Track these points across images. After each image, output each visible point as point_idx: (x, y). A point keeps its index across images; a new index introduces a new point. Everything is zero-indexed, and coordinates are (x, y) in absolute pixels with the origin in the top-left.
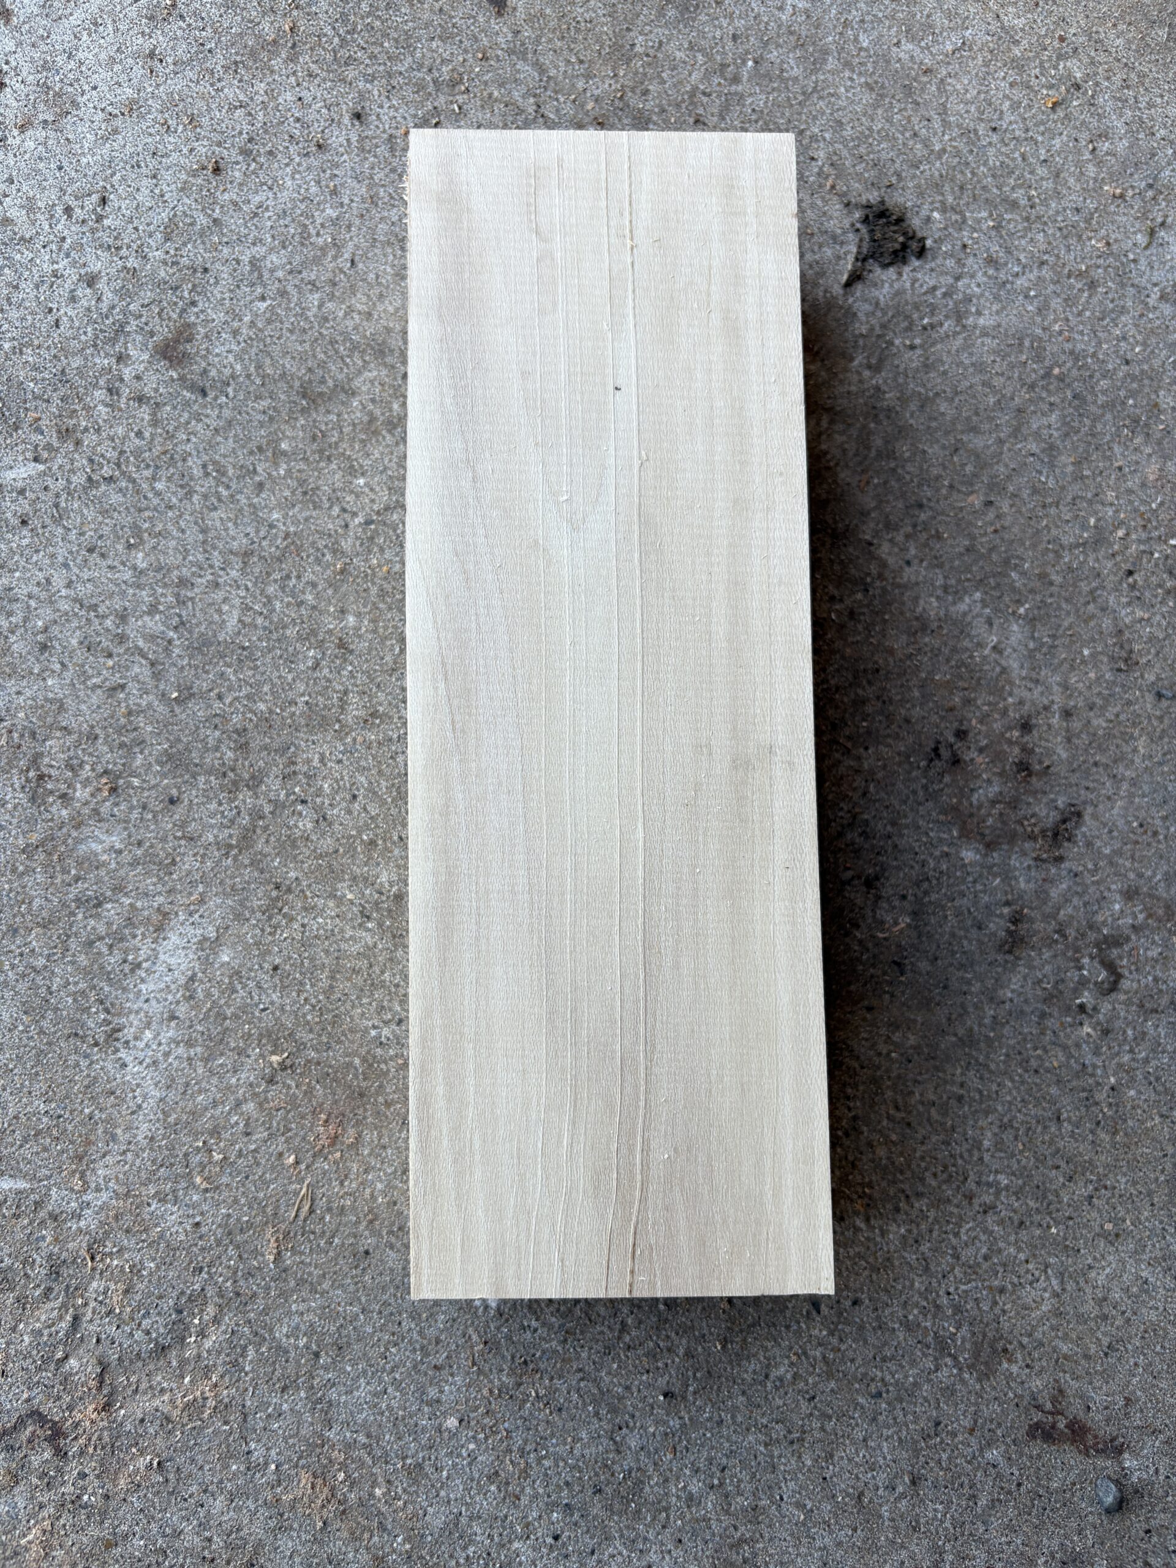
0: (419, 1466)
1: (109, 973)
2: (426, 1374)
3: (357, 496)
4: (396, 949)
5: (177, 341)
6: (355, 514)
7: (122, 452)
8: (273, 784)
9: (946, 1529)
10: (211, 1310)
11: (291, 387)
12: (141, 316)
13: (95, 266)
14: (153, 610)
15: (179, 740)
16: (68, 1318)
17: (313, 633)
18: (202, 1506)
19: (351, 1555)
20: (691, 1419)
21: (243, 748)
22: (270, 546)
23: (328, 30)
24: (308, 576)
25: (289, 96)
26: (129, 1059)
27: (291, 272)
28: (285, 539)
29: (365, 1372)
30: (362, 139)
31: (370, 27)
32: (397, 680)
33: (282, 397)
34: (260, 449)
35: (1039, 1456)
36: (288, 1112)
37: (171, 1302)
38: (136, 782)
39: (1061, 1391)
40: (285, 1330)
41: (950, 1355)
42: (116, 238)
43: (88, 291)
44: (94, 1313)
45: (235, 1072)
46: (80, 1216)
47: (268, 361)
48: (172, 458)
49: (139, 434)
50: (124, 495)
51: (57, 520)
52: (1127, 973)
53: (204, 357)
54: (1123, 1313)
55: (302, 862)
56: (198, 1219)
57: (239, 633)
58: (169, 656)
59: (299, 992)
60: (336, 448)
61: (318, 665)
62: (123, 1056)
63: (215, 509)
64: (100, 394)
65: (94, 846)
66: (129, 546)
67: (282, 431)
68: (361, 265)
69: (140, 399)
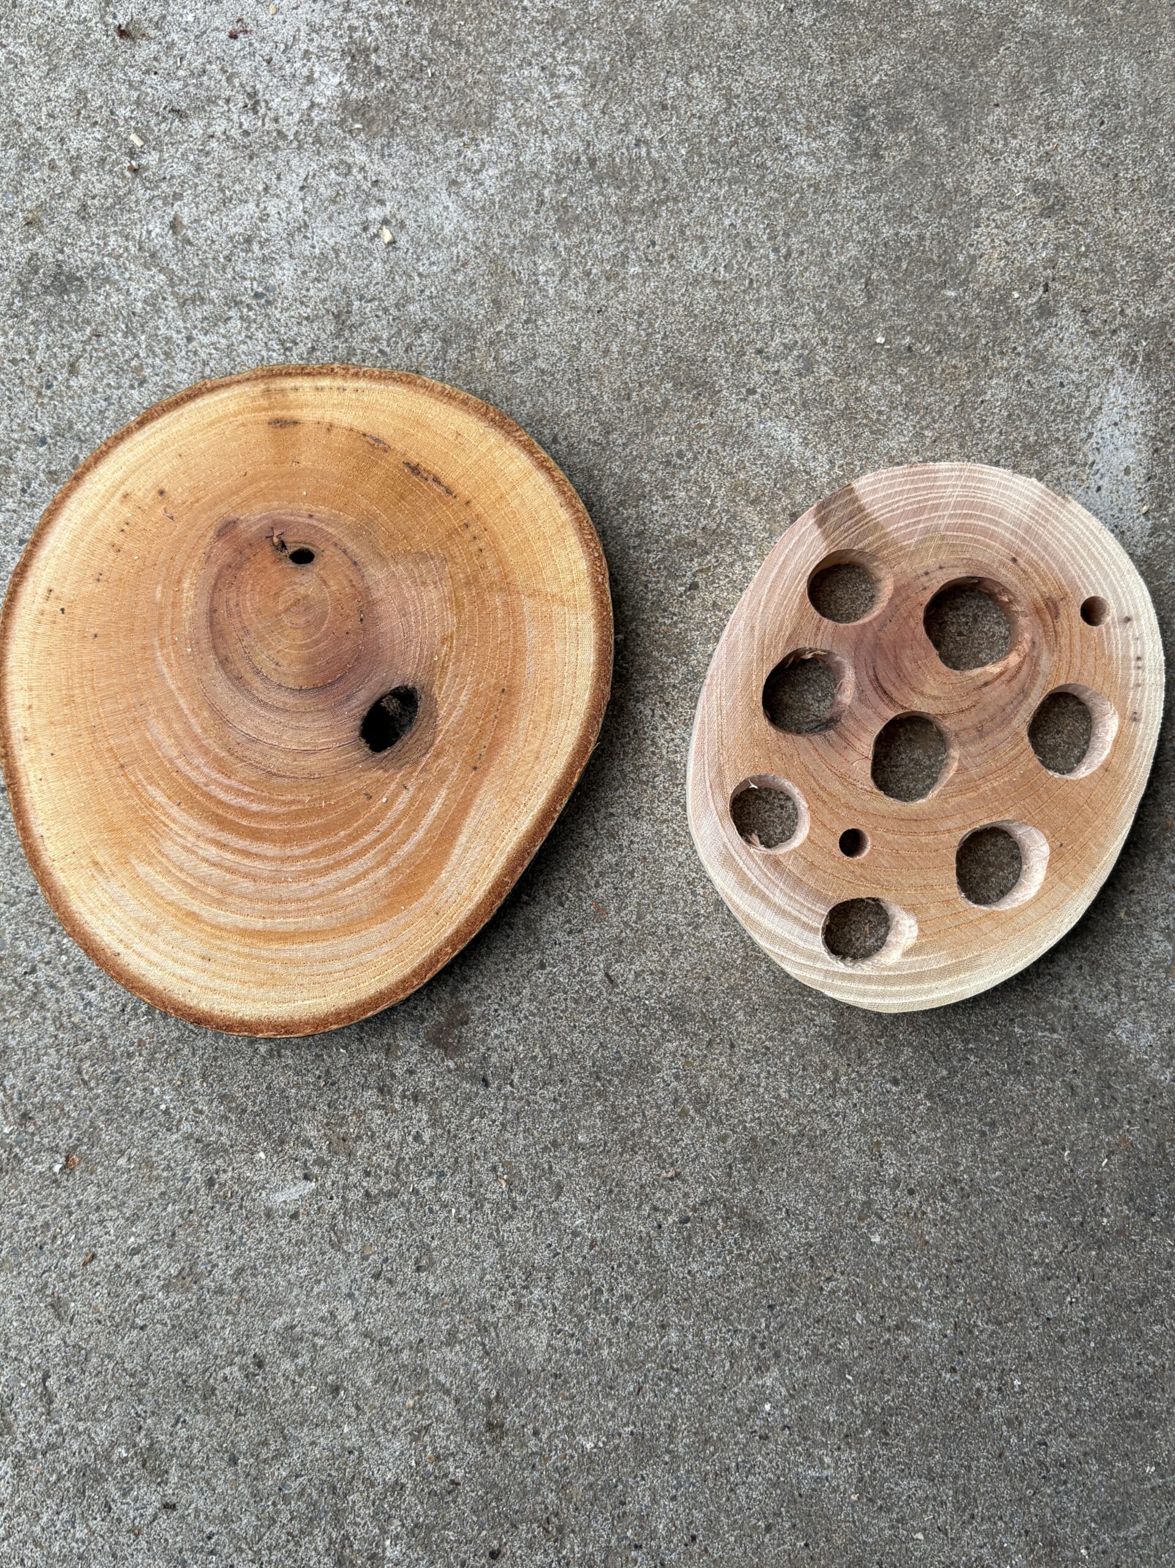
3: (668, 1190)
5: (450, 1026)
6: (667, 1212)
7: (400, 1161)
8: (602, 1528)
11: (583, 1067)
14: (451, 1339)
17: (633, 1353)
21: (564, 1489)
22: (576, 1256)
24: (621, 1288)
27: (570, 932)
28: (592, 1247)
33: (575, 1081)
34: (554, 1144)
38: (451, 1535)
47: (554, 1039)
48: (456, 1161)
49: (418, 1138)
50: (407, 1210)
51: (336, 1246)
57: (550, 1359)
58: (475, 1390)
60: (641, 1136)
61: (640, 1389)
63: (511, 1217)
64: (370, 1095)
66: (419, 1268)
67: (578, 1121)
68: (649, 917)
69: (415, 1099)
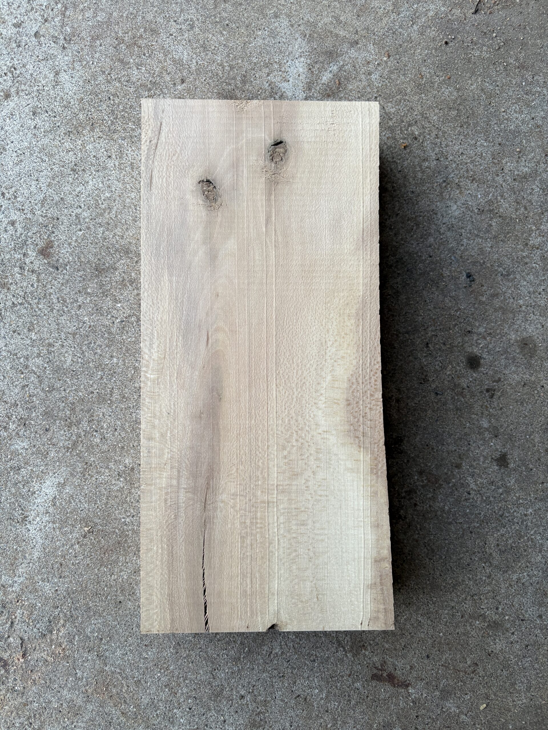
0: (140, 681)
1: (23, 495)
2: (142, 648)
3: (118, 311)
4: (132, 489)
5: (47, 248)
6: (117, 318)
7: (26, 293)
8: (84, 424)
9: (338, 712)
10: (62, 621)
11: (92, 266)
12: (32, 238)
13: (14, 217)
14: (39, 355)
15: (49, 407)
16: (9, 623)
17: (101, 365)
18: (59, 692)
19: (114, 712)
20: (242, 667)
21: (73, 410)
22: (84, 331)
23: (106, 117)
24: (98, 342)
25: (91, 146)
26: (30, 528)
27: (91, 219)
28: (89, 328)
29: (119, 646)
30: (120, 164)
31: (123, 117)
32: (133, 384)
33: (88, 271)
34: (79, 291)
35: (375, 687)
36: (91, 549)
37: (47, 619)
38: (33, 422)
39: (385, 662)
40: (89, 630)
41: (342, 647)
42: (22, 206)
43: (12, 227)
44: (19, 621)
45: (71, 533)
46: (13, 586)
47: (82, 256)
49: (32, 285)
50: (27, 310)
52: (418, 504)
53: (57, 254)
54: (410, 634)
55: (96, 455)
56: (56, 588)
57: (72, 365)
58: (45, 374)
59: (95, 504)
60: (109, 292)
61: (102, 377)
62: (29, 527)
63: (62, 315)
64: (17, 269)
65: (17, 446)
66: (29, 330)
67: (88, 285)
68: (119, 216)
69: (32, 271)
